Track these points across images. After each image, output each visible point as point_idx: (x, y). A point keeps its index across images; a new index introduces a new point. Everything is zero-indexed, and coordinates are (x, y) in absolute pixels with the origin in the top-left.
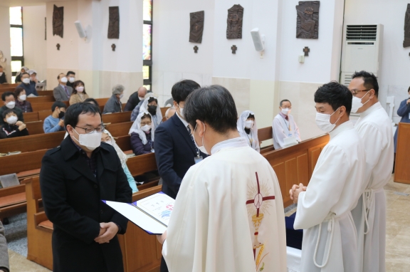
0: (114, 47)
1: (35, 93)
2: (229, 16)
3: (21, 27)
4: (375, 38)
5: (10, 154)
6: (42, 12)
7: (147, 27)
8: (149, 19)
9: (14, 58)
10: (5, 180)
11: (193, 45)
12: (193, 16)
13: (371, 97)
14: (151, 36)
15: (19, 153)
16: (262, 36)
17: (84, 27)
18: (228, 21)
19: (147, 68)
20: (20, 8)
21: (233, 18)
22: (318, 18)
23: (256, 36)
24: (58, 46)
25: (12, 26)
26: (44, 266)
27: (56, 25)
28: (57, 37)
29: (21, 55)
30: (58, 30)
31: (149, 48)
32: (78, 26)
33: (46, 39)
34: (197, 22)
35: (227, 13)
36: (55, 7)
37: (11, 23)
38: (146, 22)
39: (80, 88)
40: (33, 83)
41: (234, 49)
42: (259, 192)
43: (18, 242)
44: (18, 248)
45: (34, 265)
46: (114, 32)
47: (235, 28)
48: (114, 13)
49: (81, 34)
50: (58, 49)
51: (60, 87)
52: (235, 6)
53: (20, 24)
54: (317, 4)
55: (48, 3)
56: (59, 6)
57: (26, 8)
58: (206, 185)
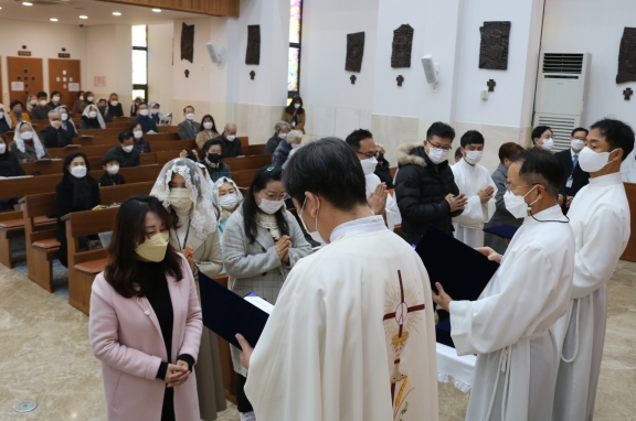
0: (253, 75)
1: (155, 129)
2: (395, 38)
3: (145, 49)
4: (579, 71)
5: (112, 206)
6: (168, 32)
7: (294, 51)
8: (297, 42)
9: (137, 87)
10: (106, 238)
11: (350, 74)
12: (350, 37)
14: (299, 62)
16: (436, 64)
17: (218, 50)
18: (393, 45)
20: (145, 26)
21: (400, 41)
22: (507, 43)
23: (427, 64)
24: (187, 73)
25: (135, 48)
27: (185, 47)
28: (186, 62)
29: (144, 83)
30: (187, 53)
31: (295, 76)
32: (210, 49)
33: (173, 64)
34: (356, 45)
35: (392, 35)
36: (184, 24)
37: (134, 44)
38: (292, 45)
39: (208, 125)
40: (156, 117)
41: (400, 80)
42: (403, 301)
46: (253, 56)
47: (402, 54)
48: (254, 33)
49: (214, 59)
50: (187, 76)
51: (186, 122)
52: (403, 26)
53: (145, 46)
54: (507, 25)
55: (176, 20)
56: (188, 24)
57: (151, 27)
58: (321, 293)
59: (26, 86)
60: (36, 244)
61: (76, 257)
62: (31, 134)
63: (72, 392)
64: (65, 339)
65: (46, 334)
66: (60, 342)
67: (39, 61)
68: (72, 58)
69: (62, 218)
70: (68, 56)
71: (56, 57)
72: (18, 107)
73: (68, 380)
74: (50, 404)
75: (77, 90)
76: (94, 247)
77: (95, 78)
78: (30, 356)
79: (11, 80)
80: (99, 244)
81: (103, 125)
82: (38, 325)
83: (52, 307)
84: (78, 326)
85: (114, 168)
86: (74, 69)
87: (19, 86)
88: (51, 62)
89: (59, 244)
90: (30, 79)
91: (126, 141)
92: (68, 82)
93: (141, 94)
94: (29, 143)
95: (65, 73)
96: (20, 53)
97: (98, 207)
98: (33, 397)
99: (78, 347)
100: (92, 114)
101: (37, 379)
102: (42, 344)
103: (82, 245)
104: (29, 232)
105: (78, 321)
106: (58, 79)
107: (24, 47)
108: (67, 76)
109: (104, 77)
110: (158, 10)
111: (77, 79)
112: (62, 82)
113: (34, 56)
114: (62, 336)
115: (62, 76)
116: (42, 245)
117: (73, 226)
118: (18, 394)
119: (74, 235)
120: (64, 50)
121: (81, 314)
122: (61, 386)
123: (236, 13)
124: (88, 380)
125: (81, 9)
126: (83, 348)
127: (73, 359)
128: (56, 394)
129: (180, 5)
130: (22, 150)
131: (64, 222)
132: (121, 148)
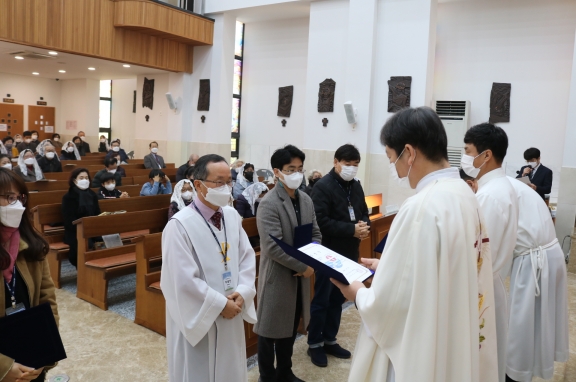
0: (203, 119)
2: (321, 90)
3: (110, 99)
4: (463, 114)
5: (116, 213)
6: (131, 84)
7: (236, 101)
8: (237, 93)
10: (109, 240)
11: (281, 119)
12: (282, 90)
14: (240, 110)
15: (125, 212)
16: (354, 109)
17: (175, 99)
18: (320, 95)
19: (234, 141)
20: (109, 81)
21: (324, 92)
22: (409, 93)
23: (349, 109)
24: (147, 118)
25: (102, 99)
26: (154, 331)
27: (147, 97)
28: (147, 109)
29: (108, 127)
30: (148, 102)
31: (237, 120)
32: (169, 98)
33: (134, 111)
34: (286, 97)
35: (318, 87)
36: (146, 80)
37: (102, 95)
38: (235, 96)
41: (325, 122)
43: (122, 305)
44: (122, 311)
45: (143, 329)
46: (204, 104)
47: (327, 102)
48: (205, 86)
49: (172, 106)
50: (147, 120)
51: (151, 155)
52: (327, 80)
53: (109, 96)
54: (408, 80)
55: (139, 75)
56: (149, 78)
57: (115, 82)
58: (436, 220)
59: (9, 127)
61: (86, 256)
62: (32, 161)
63: (98, 367)
64: (80, 325)
66: (77, 328)
67: (21, 108)
68: (49, 105)
69: (74, 222)
70: (45, 103)
71: (35, 104)
72: (9, 142)
73: (91, 357)
74: (80, 377)
75: (52, 132)
76: (100, 247)
77: (67, 122)
80: (103, 245)
81: (79, 158)
84: (89, 314)
85: (111, 186)
86: (50, 115)
87: (3, 128)
88: (31, 108)
89: (67, 246)
90: (12, 122)
91: (110, 166)
92: (44, 126)
94: (30, 168)
95: (42, 117)
96: (4, 100)
97: (105, 213)
98: (64, 372)
99: (93, 331)
100: (70, 149)
103: (90, 246)
105: (88, 310)
106: (36, 123)
107: (9, 95)
108: (44, 120)
109: (75, 122)
110: (127, 66)
111: (52, 123)
112: (39, 125)
113: (16, 103)
114: (77, 323)
115: (39, 120)
116: (52, 247)
117: (85, 228)
119: (85, 236)
120: (42, 98)
121: (89, 304)
122: (86, 362)
123: (189, 70)
124: (109, 357)
125: (61, 64)
126: (99, 332)
127: (92, 340)
128: (84, 369)
129: (147, 62)
130: (25, 173)
131: (75, 226)
132: (106, 171)
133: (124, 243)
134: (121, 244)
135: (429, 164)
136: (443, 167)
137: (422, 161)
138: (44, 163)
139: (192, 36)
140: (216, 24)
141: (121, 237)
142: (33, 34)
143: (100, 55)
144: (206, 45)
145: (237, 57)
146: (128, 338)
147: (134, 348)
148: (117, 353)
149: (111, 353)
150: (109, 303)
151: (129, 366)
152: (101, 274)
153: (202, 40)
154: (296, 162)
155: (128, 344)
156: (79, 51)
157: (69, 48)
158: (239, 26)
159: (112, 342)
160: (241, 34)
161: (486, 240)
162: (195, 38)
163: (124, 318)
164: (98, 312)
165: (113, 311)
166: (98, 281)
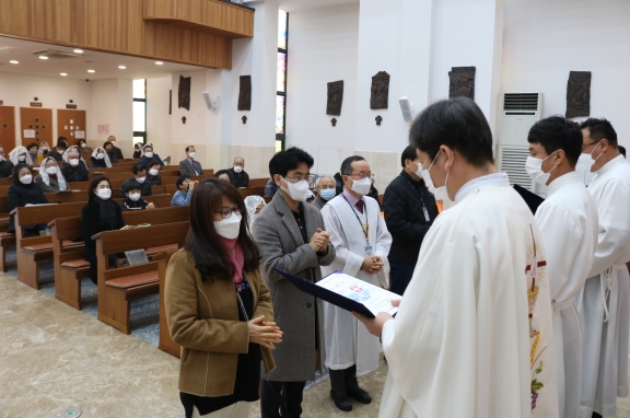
0: (244, 119)
2: (373, 83)
3: (144, 100)
4: (536, 108)
5: (139, 226)
6: (166, 84)
7: (281, 98)
8: (283, 90)
9: (137, 134)
10: (133, 256)
11: (331, 117)
12: (330, 86)
13: (605, 149)
14: (285, 108)
15: (149, 225)
16: (411, 104)
17: (213, 98)
18: (372, 90)
19: (279, 143)
20: (143, 80)
21: (377, 86)
22: (473, 85)
23: (404, 105)
24: (184, 119)
25: (136, 100)
27: (183, 96)
28: (183, 110)
29: (143, 130)
30: (185, 102)
31: (282, 120)
32: (207, 97)
33: (170, 113)
34: (335, 93)
35: (371, 81)
36: (181, 77)
37: (135, 96)
38: (279, 93)
41: (379, 120)
42: (535, 254)
43: (147, 329)
44: (147, 335)
45: (167, 355)
46: (245, 103)
47: (380, 97)
48: (246, 83)
49: (209, 105)
50: (184, 122)
52: (380, 73)
53: (144, 98)
54: (473, 70)
55: (174, 73)
56: (185, 76)
57: (149, 81)
58: (475, 240)
59: (37, 133)
60: (64, 264)
61: (106, 274)
62: (54, 169)
63: (114, 400)
64: (99, 351)
65: (79, 347)
66: (95, 354)
67: (49, 112)
68: (79, 108)
69: (93, 237)
70: (75, 107)
71: (64, 108)
72: (34, 149)
73: (108, 388)
74: (94, 411)
76: (122, 265)
77: (99, 126)
78: (67, 367)
79: (23, 128)
80: (126, 262)
82: (71, 339)
83: (82, 323)
84: (110, 339)
85: (135, 196)
86: (80, 118)
87: (30, 134)
88: (60, 112)
89: (88, 263)
90: (40, 127)
91: (140, 173)
92: (74, 130)
93: (140, 140)
94: (53, 177)
95: (72, 122)
96: (32, 104)
97: (126, 227)
98: (76, 405)
99: (113, 358)
100: (100, 156)
101: (78, 388)
102: (78, 356)
103: (111, 263)
104: (57, 254)
105: (109, 334)
106: (66, 128)
107: (36, 99)
108: (74, 125)
109: (108, 126)
110: (159, 63)
111: (83, 128)
112: (69, 131)
113: (44, 107)
114: (96, 349)
115: (69, 125)
116: (71, 264)
117: (104, 244)
118: (62, 403)
119: (104, 252)
120: (71, 101)
121: (111, 328)
122: (102, 394)
123: (228, 66)
124: (128, 388)
125: (90, 64)
126: (119, 359)
127: (110, 368)
128: (99, 401)
129: (181, 58)
130: (47, 183)
131: (95, 241)
132: (134, 180)
133: (150, 259)
134: (146, 261)
135: (471, 169)
136: (487, 172)
137: (462, 166)
138: (68, 172)
139: (230, 28)
140: (256, 13)
141: (146, 253)
142: (54, 32)
143: (129, 51)
144: (247, 38)
145: (280, 50)
146: (150, 366)
147: (156, 377)
148: (136, 383)
149: (130, 384)
150: (131, 327)
151: (148, 399)
152: (122, 295)
153: (241, 32)
154: (302, 168)
155: (150, 373)
156: (106, 48)
157: (94, 45)
158: (282, 15)
159: (132, 371)
160: (285, 24)
161: (542, 264)
162: (233, 30)
163: (148, 343)
164: (120, 336)
165: (136, 336)
166: (119, 302)
